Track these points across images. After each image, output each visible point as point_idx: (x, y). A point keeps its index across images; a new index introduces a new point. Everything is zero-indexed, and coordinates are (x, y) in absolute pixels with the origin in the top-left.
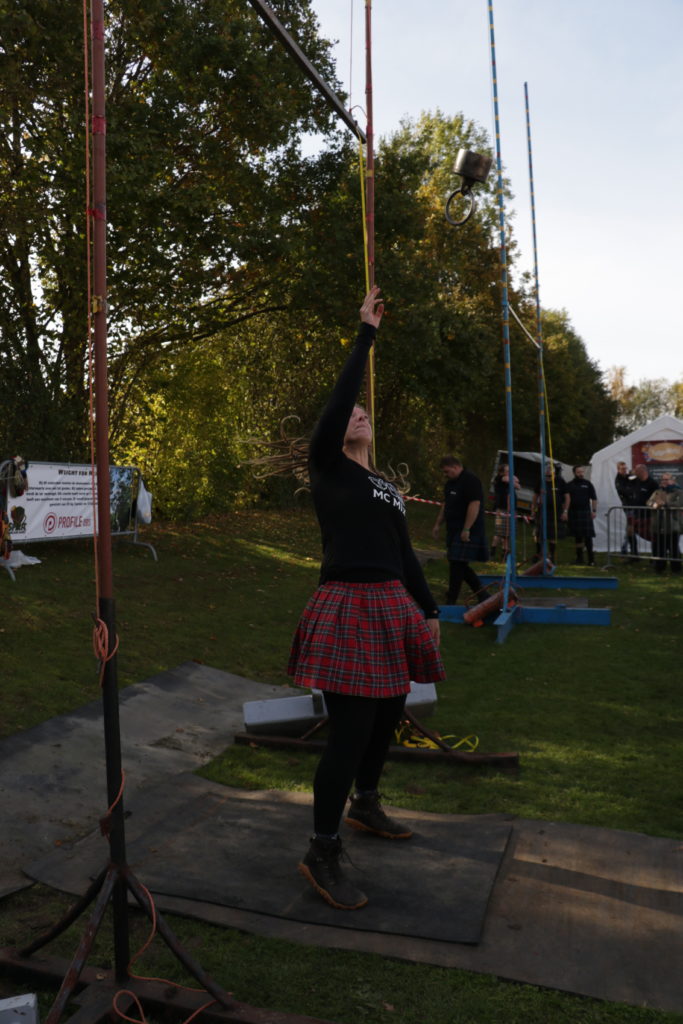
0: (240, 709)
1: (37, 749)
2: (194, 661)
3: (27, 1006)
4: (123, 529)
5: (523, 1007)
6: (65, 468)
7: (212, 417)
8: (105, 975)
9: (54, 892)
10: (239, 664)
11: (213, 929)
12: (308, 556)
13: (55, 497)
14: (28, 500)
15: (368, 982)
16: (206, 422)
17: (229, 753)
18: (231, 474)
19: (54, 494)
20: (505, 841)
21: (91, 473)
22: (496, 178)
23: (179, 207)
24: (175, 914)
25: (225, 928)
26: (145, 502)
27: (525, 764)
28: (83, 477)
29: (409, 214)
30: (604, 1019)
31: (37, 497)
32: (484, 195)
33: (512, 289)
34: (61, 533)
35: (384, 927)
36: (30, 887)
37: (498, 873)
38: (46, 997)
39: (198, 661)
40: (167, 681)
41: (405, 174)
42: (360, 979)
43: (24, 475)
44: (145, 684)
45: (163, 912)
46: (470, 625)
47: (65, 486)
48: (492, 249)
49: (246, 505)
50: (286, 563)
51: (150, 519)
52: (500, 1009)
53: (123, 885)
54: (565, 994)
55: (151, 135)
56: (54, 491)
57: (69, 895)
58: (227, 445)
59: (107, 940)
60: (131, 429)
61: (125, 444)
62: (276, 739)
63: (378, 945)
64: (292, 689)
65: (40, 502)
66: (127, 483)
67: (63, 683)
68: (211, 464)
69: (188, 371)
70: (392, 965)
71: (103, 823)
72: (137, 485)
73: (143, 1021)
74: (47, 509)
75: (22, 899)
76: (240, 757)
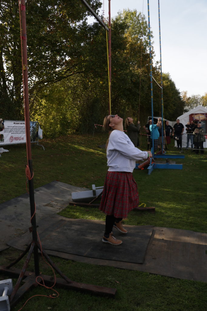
0: (71, 195)
1: (9, 207)
2: (56, 180)
3: (9, 282)
4: (34, 141)
5: (157, 281)
6: (16, 122)
7: (61, 106)
8: (32, 274)
9: (16, 250)
10: (70, 181)
11: (64, 260)
12: (91, 148)
14: (5, 132)
15: (111, 275)
16: (58, 108)
17: (68, 207)
18: (67, 124)
19: (12, 130)
20: (151, 233)
21: (24, 124)
22: (148, 31)
23: (49, 40)
24: (53, 256)
25: (67, 260)
26: (40, 132)
27: (157, 211)
28: (22, 125)
29: (121, 42)
30: (180, 284)
31: (7, 131)
32: (144, 37)
33: (153, 66)
34: (15, 142)
35: (114, 258)
36: (8, 248)
37: (149, 243)
38: (15, 279)
39: (58, 180)
40: (49, 186)
41: (120, 30)
42: (108, 274)
43: (3, 124)
44: (41, 188)
45: (49, 255)
46: (140, 169)
47: (16, 128)
48: (147, 54)
49: (71, 133)
50: (84, 151)
51: (42, 137)
52: (150, 282)
53: (37, 247)
54: (169, 277)
55: (39, 16)
56: (12, 129)
57: (21, 250)
58: (65, 115)
59: (32, 264)
60: (36, 110)
61: (34, 115)
62: (81, 204)
63: (113, 264)
64: (86, 189)
65: (8, 132)
66: (35, 127)
67: (17, 187)
68: (60, 121)
69: (53, 92)
70: (118, 270)
71: (30, 228)
72: (38, 127)
73: (44, 286)
74: (10, 135)
75: (6, 252)
76: (71, 209)
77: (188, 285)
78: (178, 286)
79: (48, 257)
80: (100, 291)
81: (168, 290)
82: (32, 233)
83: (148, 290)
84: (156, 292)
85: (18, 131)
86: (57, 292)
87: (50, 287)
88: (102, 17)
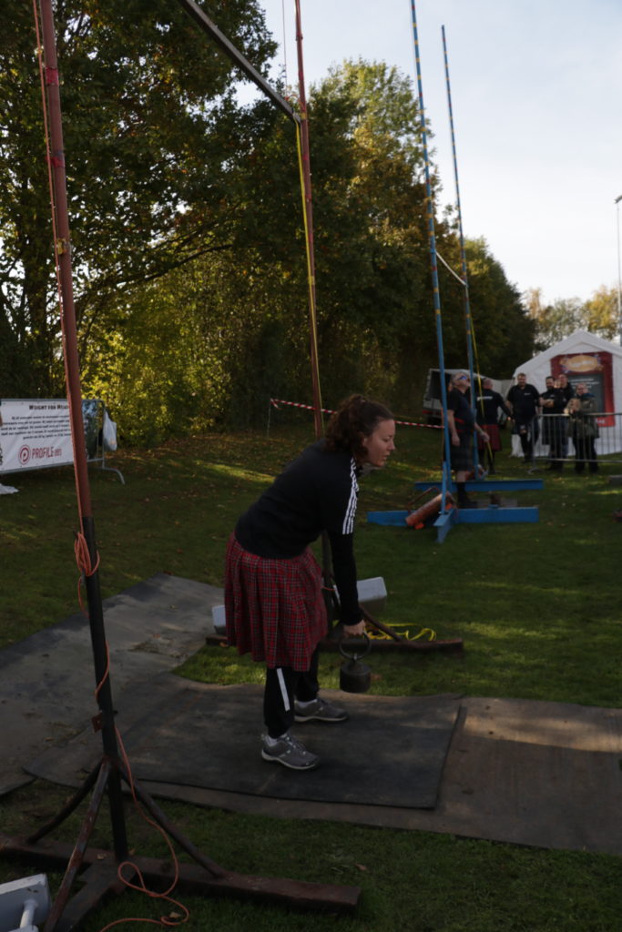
0: (210, 614)
1: (28, 660)
2: (165, 572)
3: (39, 885)
4: (90, 458)
5: (480, 859)
6: (35, 404)
7: (167, 349)
8: (105, 855)
9: (53, 787)
10: (205, 573)
11: (198, 810)
12: (262, 472)
13: (27, 431)
14: (3, 434)
15: (341, 847)
16: (161, 356)
17: (203, 651)
18: (187, 401)
19: (26, 428)
20: (454, 717)
21: (59, 407)
22: (418, 119)
23: (129, 154)
24: (165, 799)
25: (209, 808)
26: (110, 431)
27: (469, 649)
28: (58, 412)
29: (340, 154)
30: (550, 865)
31: (11, 431)
32: (406, 135)
33: (435, 220)
34: (35, 463)
35: (347, 797)
36: (29, 784)
37: (449, 746)
38: (54, 876)
39: (168, 572)
40: (142, 591)
41: (333, 118)
42: (334, 845)
44: (119, 596)
45: (155, 797)
46: (411, 527)
47: (36, 420)
48: (419, 185)
49: (203, 429)
50: (243, 481)
51: (116, 446)
52: (459, 862)
53: (117, 774)
54: (514, 846)
55: (96, 87)
56: (26, 425)
57: (68, 787)
58: (182, 375)
59: (105, 827)
60: (94, 365)
61: (89, 379)
63: (348, 814)
65: (13, 436)
66: (93, 414)
67: (47, 599)
68: (168, 394)
69: (143, 309)
70: (361, 831)
71: (95, 720)
72: (102, 416)
73: (144, 890)
74: (20, 442)
75: (25, 794)
76: (212, 656)
77: (574, 868)
78: (542, 871)
79: (153, 803)
80: (310, 895)
81: (514, 883)
82: (100, 732)
83: (454, 888)
84: (478, 892)
85: (42, 429)
86: (182, 906)
87: (160, 893)
88: (280, 86)
